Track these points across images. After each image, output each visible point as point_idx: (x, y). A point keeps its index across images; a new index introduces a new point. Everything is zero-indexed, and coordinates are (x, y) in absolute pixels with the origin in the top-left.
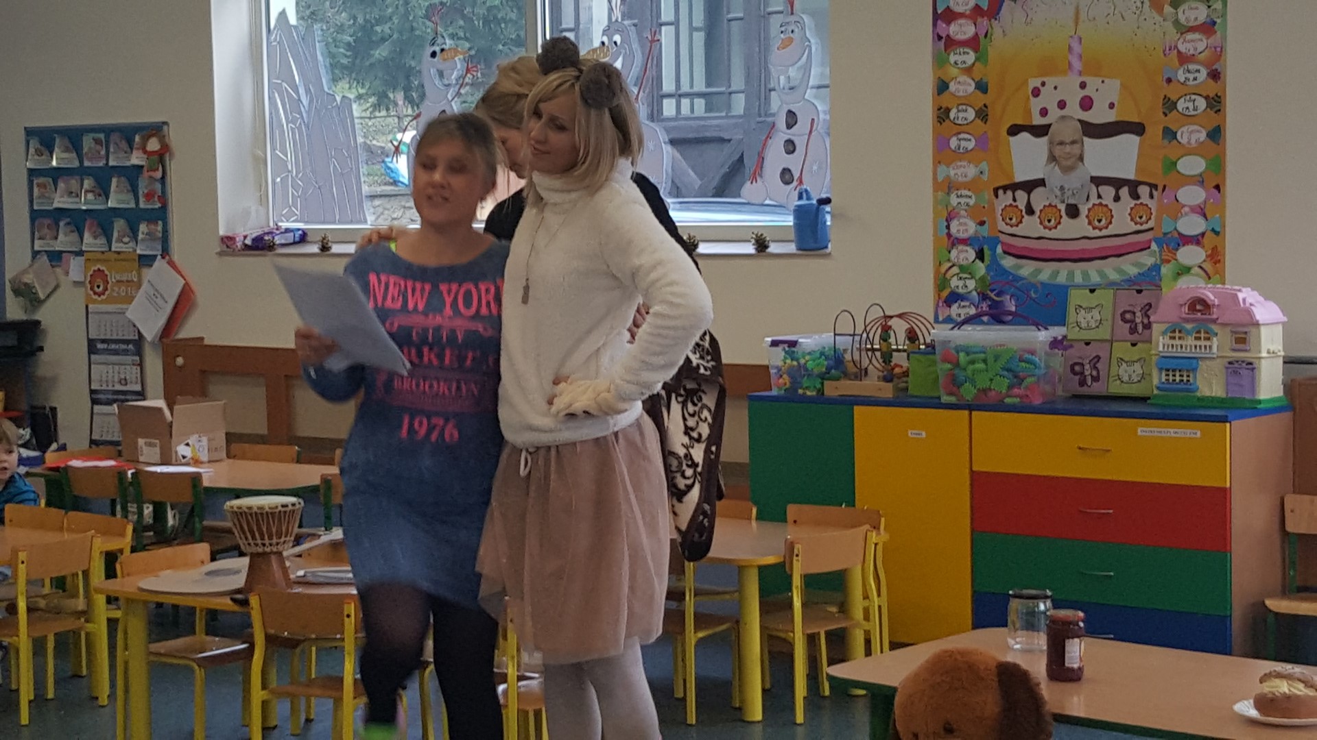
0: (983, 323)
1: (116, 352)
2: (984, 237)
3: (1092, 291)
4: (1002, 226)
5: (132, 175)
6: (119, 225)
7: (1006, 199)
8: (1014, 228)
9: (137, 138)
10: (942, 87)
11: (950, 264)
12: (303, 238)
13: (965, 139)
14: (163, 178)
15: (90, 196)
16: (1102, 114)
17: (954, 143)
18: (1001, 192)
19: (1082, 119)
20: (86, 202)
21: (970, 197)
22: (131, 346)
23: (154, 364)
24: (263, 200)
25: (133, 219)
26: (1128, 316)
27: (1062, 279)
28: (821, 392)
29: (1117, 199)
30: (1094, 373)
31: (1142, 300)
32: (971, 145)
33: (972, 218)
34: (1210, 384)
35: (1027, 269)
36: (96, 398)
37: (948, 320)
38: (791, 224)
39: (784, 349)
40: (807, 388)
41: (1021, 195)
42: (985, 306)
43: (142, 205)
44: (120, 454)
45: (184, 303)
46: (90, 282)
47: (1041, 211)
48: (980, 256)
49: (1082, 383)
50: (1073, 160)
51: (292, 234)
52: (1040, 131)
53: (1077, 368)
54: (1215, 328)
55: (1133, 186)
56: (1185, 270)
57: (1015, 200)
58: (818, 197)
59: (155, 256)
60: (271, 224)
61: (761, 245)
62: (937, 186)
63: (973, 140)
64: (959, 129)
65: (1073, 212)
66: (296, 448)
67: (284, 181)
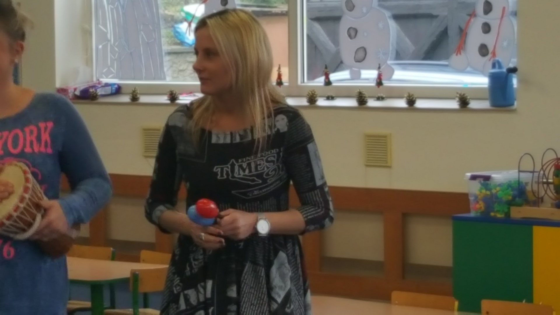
12: (118, 91)
24: (88, 62)
28: (508, 214)
38: (486, 86)
39: (480, 182)
40: (498, 211)
51: (110, 87)
58: (508, 67)
60: (95, 79)
61: (464, 102)
66: (112, 249)
67: (105, 48)
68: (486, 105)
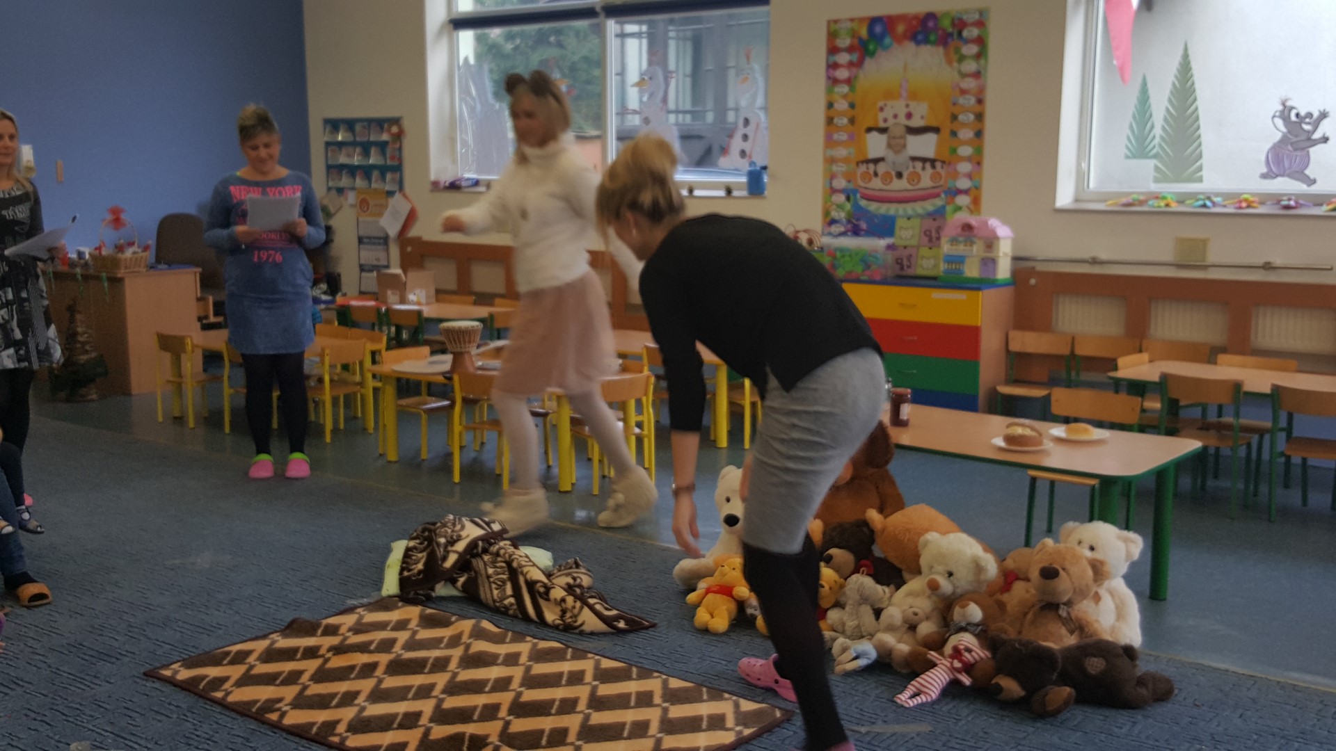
0: (848, 235)
1: (374, 244)
2: (851, 189)
3: (909, 219)
4: (861, 183)
5: (383, 146)
6: (375, 174)
7: (863, 168)
8: (867, 184)
9: (386, 126)
10: (830, 105)
11: (831, 203)
12: (477, 183)
13: (841, 135)
14: (400, 149)
15: (360, 158)
16: (916, 122)
17: (836, 136)
18: (860, 164)
20: (356, 160)
21: (842, 167)
22: (382, 241)
23: (395, 251)
24: (454, 161)
25: (383, 170)
26: (928, 233)
27: (892, 212)
29: (924, 168)
30: (908, 264)
31: (936, 224)
32: (845, 138)
33: (844, 177)
34: (972, 270)
35: (873, 207)
36: (362, 268)
37: (830, 234)
38: (745, 181)
41: (871, 166)
42: (849, 226)
43: (389, 162)
44: (377, 299)
45: (411, 217)
46: (359, 205)
47: (882, 175)
48: (848, 199)
49: (902, 268)
50: (900, 147)
51: (471, 181)
52: (883, 131)
53: (899, 261)
54: (975, 240)
55: (933, 162)
56: (959, 208)
57: (868, 168)
58: (761, 166)
59: (396, 192)
60: (459, 175)
61: (729, 191)
62: (826, 160)
63: (846, 135)
64: (839, 129)
65: (900, 175)
66: (474, 298)
67: (467, 151)
68: (745, 192)
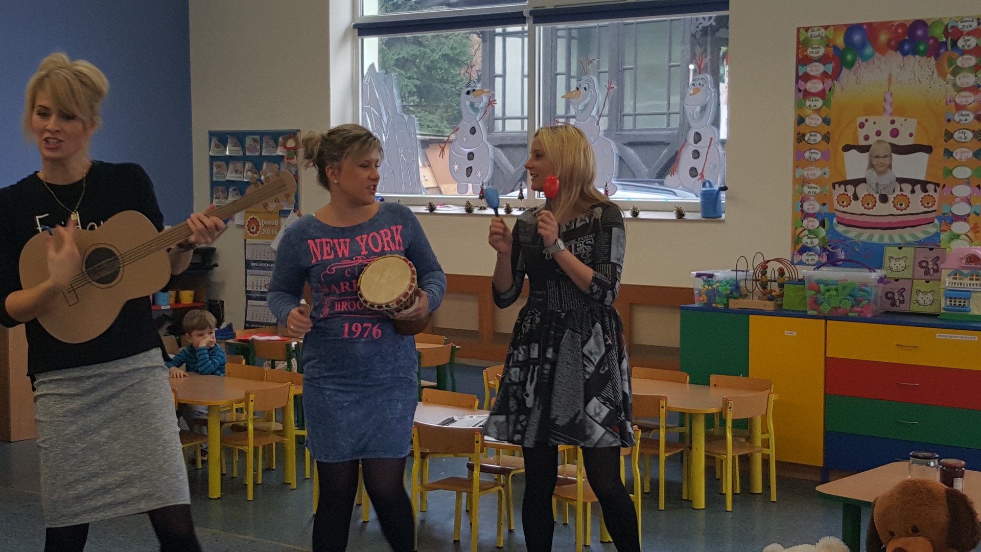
1: (264, 268)
2: (825, 213)
3: (899, 248)
4: (837, 206)
5: (276, 161)
7: (840, 190)
8: (845, 208)
9: (281, 139)
10: (800, 120)
11: (802, 229)
13: (813, 153)
14: (297, 163)
15: (249, 174)
16: (904, 140)
17: (807, 155)
18: (837, 186)
19: (892, 142)
20: (246, 177)
21: (816, 188)
26: (923, 264)
27: (876, 240)
28: (727, 305)
29: (913, 192)
30: (901, 298)
31: (933, 254)
32: (818, 156)
33: (818, 200)
34: (979, 307)
35: (853, 233)
36: (249, 296)
37: (802, 263)
38: (699, 201)
39: (704, 279)
40: (719, 303)
41: (850, 189)
42: (825, 255)
46: (248, 226)
47: (863, 198)
48: (822, 224)
49: (893, 304)
50: (885, 167)
52: (863, 149)
53: (890, 295)
55: (924, 184)
56: (956, 237)
57: (846, 191)
58: (718, 186)
59: (290, 211)
61: (680, 215)
62: (795, 181)
63: (820, 153)
64: (811, 146)
68: (698, 216)
